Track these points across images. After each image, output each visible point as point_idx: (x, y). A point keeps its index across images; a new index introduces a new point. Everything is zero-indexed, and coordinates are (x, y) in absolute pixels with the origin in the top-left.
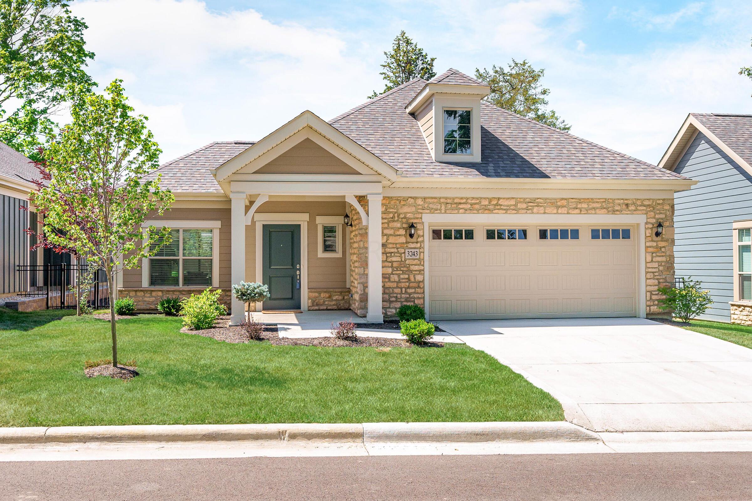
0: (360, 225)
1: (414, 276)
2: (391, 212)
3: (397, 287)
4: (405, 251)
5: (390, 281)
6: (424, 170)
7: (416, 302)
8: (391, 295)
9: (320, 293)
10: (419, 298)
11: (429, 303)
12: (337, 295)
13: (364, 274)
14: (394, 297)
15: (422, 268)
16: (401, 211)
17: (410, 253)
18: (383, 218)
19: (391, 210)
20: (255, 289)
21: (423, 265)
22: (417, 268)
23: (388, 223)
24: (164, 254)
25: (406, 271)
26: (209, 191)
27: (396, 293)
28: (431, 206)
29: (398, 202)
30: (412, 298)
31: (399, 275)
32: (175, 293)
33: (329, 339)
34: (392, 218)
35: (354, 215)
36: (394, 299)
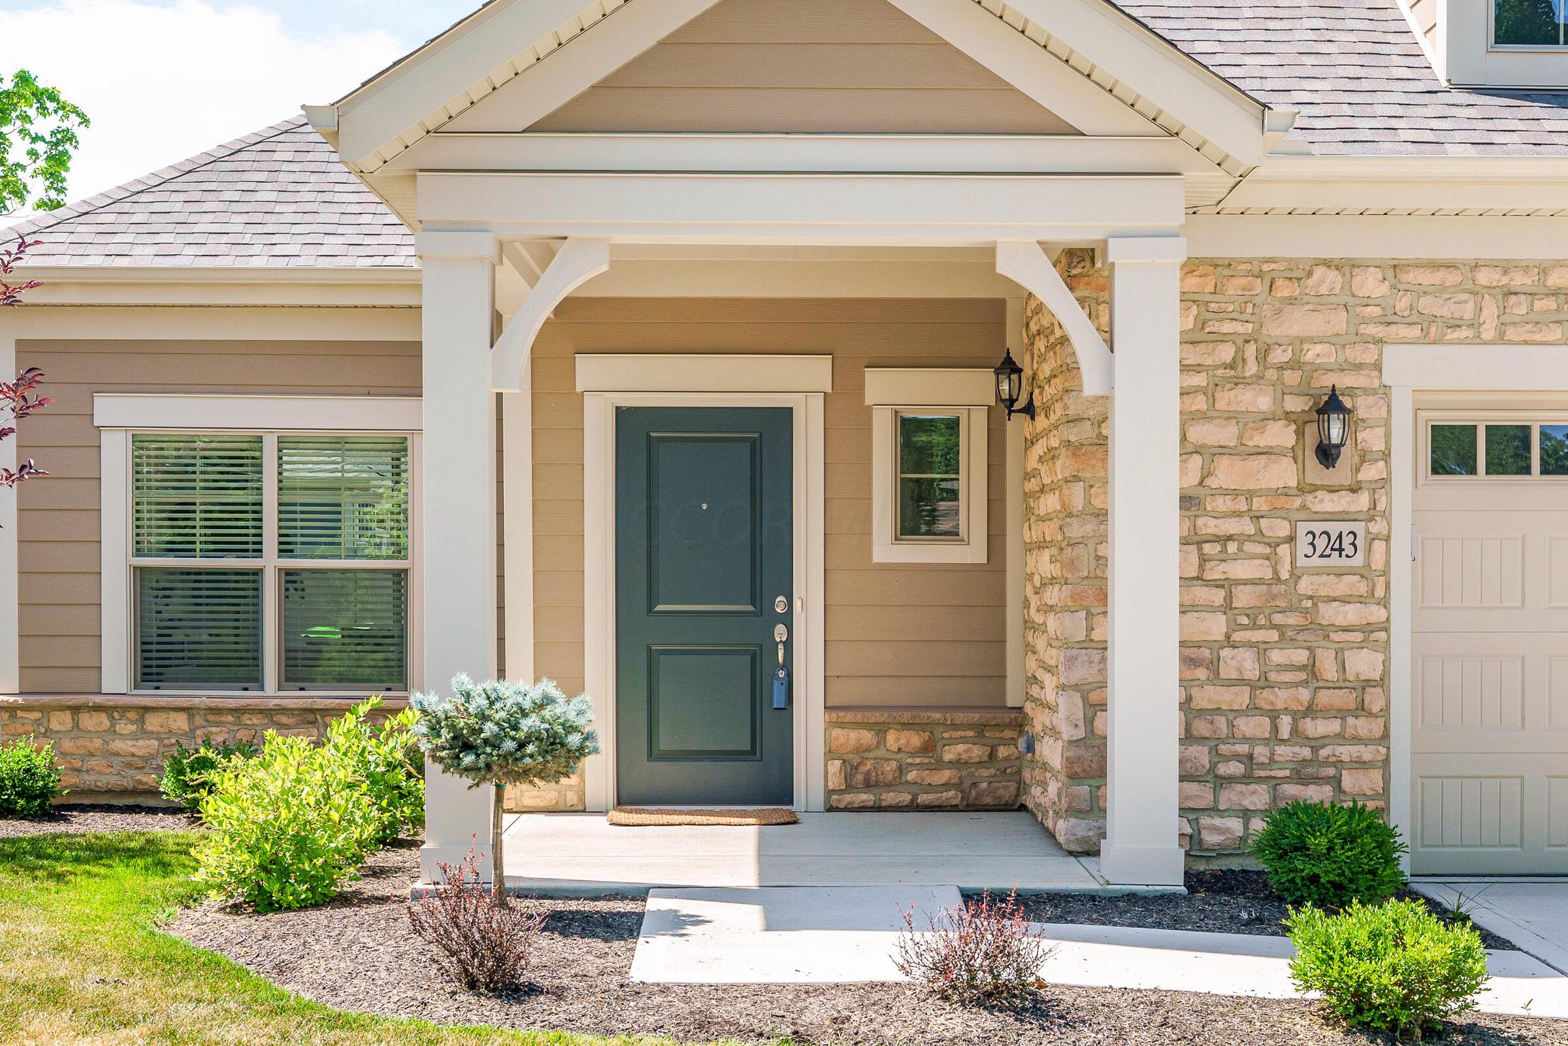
0: (1069, 400)
1: (1340, 653)
2: (1222, 339)
3: (1254, 709)
4: (1294, 529)
5: (1215, 677)
6: (1393, 123)
7: (1348, 781)
8: (1224, 748)
9: (881, 730)
10: (1360, 764)
11: (1413, 789)
12: (963, 740)
13: (1088, 643)
14: (1237, 757)
15: (1377, 614)
16: (1275, 330)
17: (1321, 543)
18: (1185, 368)
19: (1227, 327)
20: (524, 714)
21: (1385, 603)
22: (1351, 614)
23: (1210, 392)
24: (198, 546)
25: (1301, 629)
26: (389, 261)
27: (1245, 739)
28: (1427, 305)
29: (1260, 287)
30: (1326, 763)
31: (1263, 651)
32: (246, 719)
33: (888, 999)
34: (1232, 366)
35: (1043, 359)
36: (1235, 768)
